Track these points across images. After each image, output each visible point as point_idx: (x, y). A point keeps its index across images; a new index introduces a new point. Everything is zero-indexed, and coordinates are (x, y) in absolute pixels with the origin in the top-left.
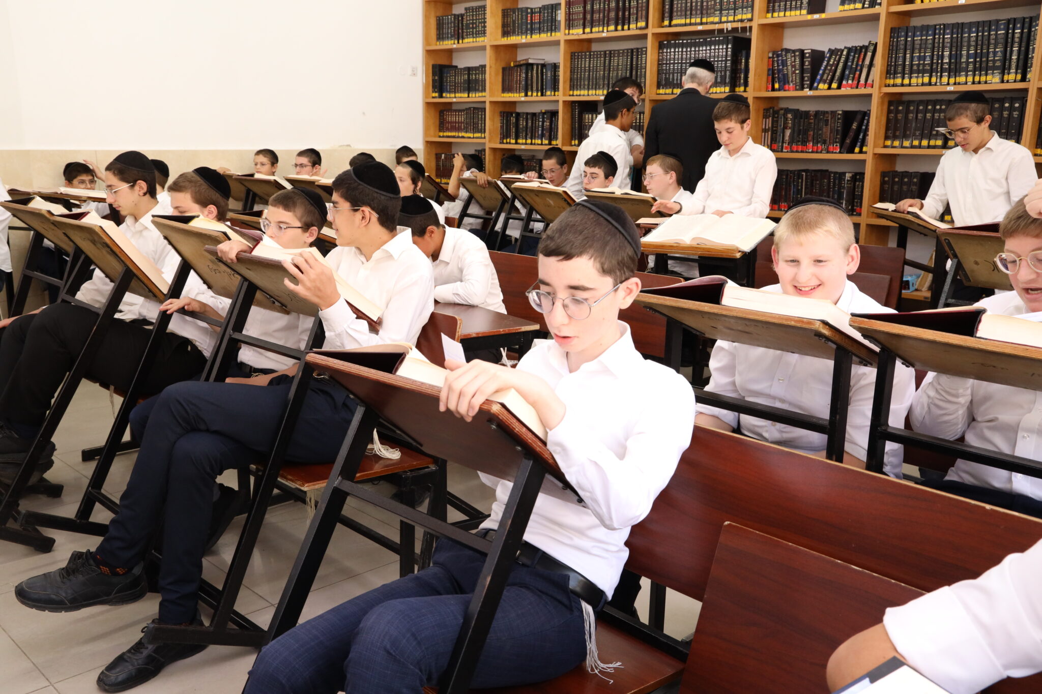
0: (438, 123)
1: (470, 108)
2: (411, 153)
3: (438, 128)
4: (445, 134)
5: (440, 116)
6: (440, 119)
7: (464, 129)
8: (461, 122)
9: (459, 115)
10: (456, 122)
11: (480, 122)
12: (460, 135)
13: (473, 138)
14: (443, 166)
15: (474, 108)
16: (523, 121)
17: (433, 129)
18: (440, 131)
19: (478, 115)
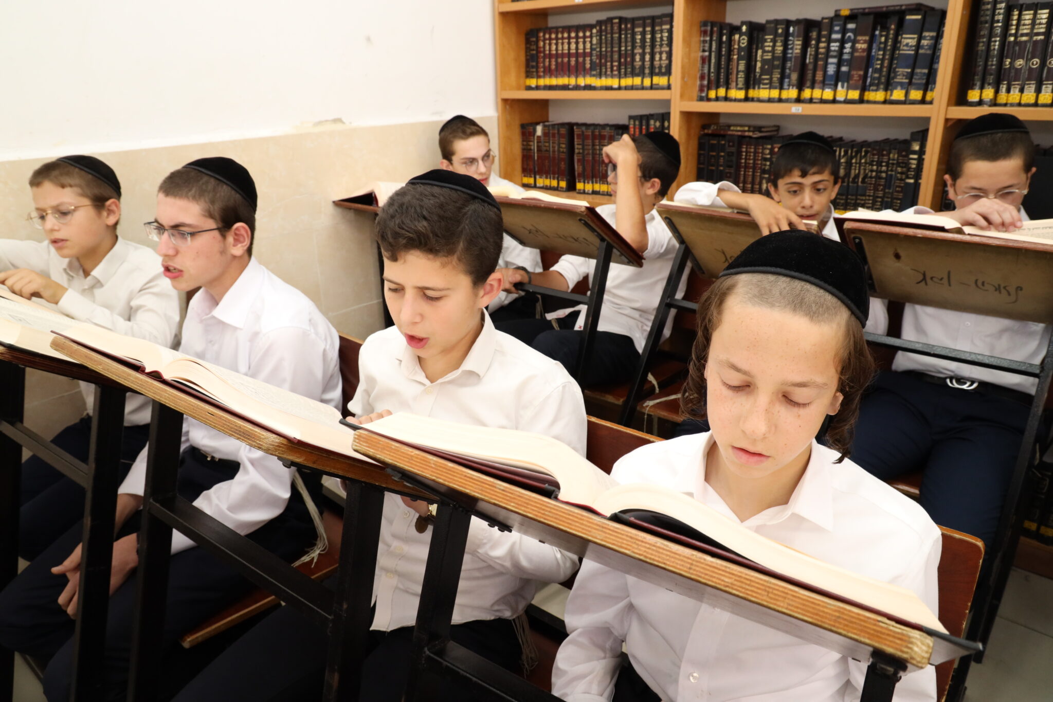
0: (523, 58)
1: (610, 20)
2: (474, 128)
3: (523, 70)
4: (542, 82)
5: (528, 42)
6: (528, 50)
7: (591, 69)
8: (585, 54)
9: (577, 37)
10: (569, 55)
11: (638, 51)
12: (582, 82)
13: (620, 88)
14: (539, 150)
15: (621, 18)
16: (774, 41)
17: (515, 74)
18: (528, 75)
19: (634, 34)
